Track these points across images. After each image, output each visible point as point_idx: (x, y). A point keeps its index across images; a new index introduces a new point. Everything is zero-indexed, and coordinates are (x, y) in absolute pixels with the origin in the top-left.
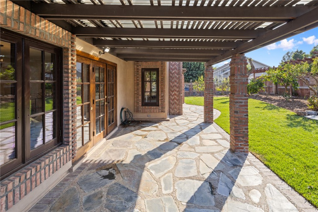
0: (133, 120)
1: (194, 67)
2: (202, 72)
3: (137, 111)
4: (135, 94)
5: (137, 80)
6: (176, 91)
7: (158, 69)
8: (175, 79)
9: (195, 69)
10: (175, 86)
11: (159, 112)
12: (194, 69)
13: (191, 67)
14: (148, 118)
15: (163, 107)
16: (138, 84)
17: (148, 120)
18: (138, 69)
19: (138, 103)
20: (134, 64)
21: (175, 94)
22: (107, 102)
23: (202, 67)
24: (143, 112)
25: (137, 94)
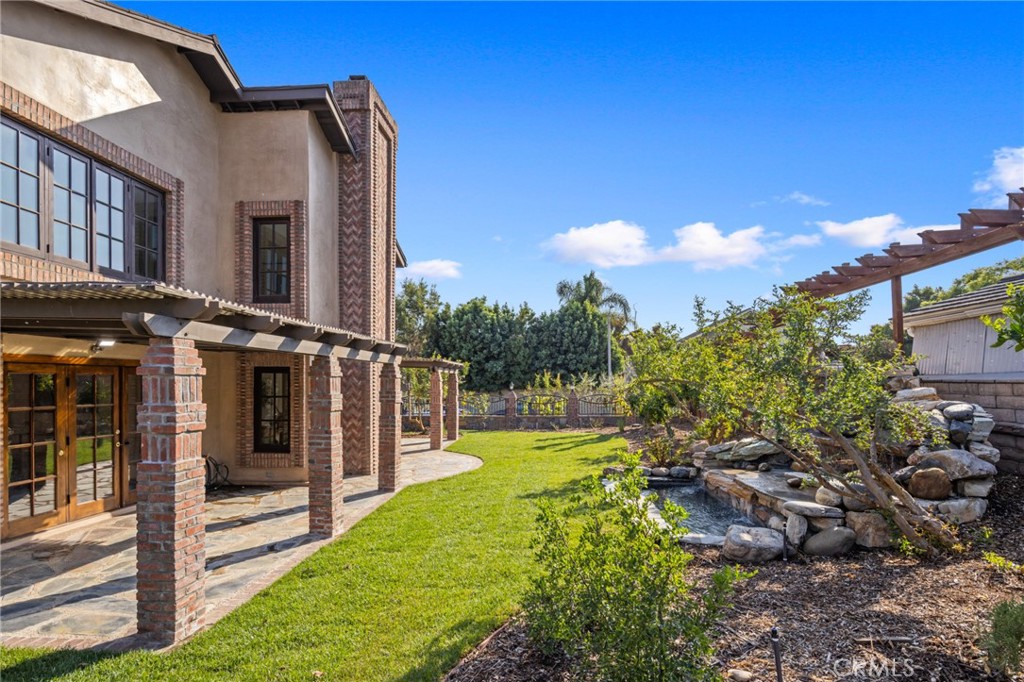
0: (226, 483)
1: (572, 342)
2: (595, 357)
3: (242, 463)
4: (238, 424)
5: (243, 394)
6: (355, 418)
7: (289, 368)
8: (353, 389)
9: (575, 347)
10: (354, 405)
11: (290, 466)
12: (572, 349)
13: (562, 342)
14: (267, 479)
15: (299, 456)
16: (243, 403)
17: (266, 484)
18: (243, 369)
19: (243, 446)
20: (237, 358)
21: (353, 425)
22: (121, 441)
23: (595, 341)
24: (254, 466)
25: (242, 425)
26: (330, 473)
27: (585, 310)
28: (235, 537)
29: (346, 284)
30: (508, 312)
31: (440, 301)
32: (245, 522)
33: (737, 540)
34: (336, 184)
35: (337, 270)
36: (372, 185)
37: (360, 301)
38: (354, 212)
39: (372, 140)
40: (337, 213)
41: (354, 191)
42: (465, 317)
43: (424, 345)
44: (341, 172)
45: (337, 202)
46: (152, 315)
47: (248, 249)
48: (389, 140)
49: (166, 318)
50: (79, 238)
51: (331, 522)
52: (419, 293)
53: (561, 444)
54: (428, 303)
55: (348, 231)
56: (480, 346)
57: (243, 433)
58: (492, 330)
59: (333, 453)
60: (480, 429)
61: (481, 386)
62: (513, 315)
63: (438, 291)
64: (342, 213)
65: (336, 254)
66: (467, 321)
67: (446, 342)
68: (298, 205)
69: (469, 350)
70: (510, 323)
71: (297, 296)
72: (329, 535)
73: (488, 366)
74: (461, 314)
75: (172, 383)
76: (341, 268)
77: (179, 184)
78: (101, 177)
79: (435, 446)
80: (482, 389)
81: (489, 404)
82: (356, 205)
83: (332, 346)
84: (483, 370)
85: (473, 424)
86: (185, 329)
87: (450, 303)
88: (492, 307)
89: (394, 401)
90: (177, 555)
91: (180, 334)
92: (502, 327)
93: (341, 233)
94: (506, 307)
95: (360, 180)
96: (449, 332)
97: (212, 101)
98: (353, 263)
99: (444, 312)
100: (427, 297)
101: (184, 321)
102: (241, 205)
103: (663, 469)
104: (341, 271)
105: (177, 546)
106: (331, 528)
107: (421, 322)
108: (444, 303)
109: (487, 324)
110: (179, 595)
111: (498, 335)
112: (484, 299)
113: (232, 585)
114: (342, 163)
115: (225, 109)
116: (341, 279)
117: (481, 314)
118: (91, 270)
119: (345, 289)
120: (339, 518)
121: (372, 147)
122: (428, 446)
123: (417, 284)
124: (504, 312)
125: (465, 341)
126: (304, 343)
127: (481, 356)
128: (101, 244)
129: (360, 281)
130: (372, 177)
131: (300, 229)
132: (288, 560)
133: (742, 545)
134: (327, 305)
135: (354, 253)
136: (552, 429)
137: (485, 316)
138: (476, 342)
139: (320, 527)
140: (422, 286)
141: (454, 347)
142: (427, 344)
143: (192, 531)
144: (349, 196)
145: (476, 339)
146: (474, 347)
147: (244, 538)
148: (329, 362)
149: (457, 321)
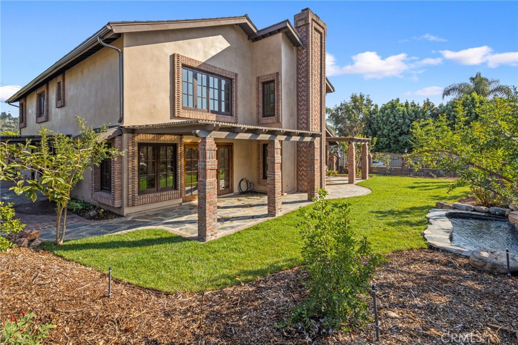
0: (253, 191)
3: (259, 183)
4: (257, 167)
5: (259, 155)
16: (259, 159)
18: (259, 145)
19: (259, 176)
24: (263, 185)
25: (259, 167)
26: (275, 190)
27: (473, 99)
28: (244, 211)
29: (299, 105)
30: (415, 106)
31: (372, 104)
32: (251, 206)
33: (477, 255)
34: (295, 61)
35: (295, 100)
36: (311, 58)
37: (305, 112)
38: (303, 72)
39: (310, 37)
40: (296, 74)
41: (303, 62)
42: (386, 111)
43: (363, 128)
44: (298, 54)
45: (296, 68)
46: (199, 131)
47: (261, 95)
48: (321, 33)
49: (204, 131)
50: (205, 101)
51: (275, 210)
52: (360, 101)
53: (428, 186)
54: (365, 105)
55: (300, 81)
56: (396, 127)
57: (259, 171)
58: (404, 117)
59: (276, 181)
60: (385, 174)
61: (397, 150)
62: (418, 107)
63: (371, 98)
64: (298, 73)
65: (295, 92)
66: (388, 113)
67: (375, 126)
68: (278, 74)
69: (389, 130)
70: (416, 113)
71: (277, 113)
72: (274, 215)
73: (400, 138)
74: (384, 109)
75: (206, 153)
76: (298, 98)
77: (236, 75)
78: (211, 79)
79: (351, 181)
80: (397, 152)
81: (390, 160)
82: (304, 68)
83: (276, 136)
84: (398, 141)
85: (382, 172)
86: (210, 134)
87: (378, 104)
88: (404, 104)
89: (314, 159)
90: (207, 211)
91: (209, 136)
92: (410, 115)
93: (298, 82)
94: (413, 103)
95: (305, 56)
96: (377, 121)
97: (248, 39)
98: (303, 95)
99: (374, 110)
100: (365, 102)
101: (210, 132)
102: (258, 78)
103: (484, 208)
104: (298, 100)
105: (207, 208)
106: (275, 213)
107: (361, 116)
108: (375, 105)
109: (400, 115)
110: (207, 225)
111: (407, 120)
112: (398, 100)
113: (232, 227)
114: (298, 50)
115: (253, 41)
116: (298, 103)
117: (396, 109)
118: (208, 112)
119: (300, 107)
120: (279, 209)
121: (310, 40)
122: (347, 182)
123: (358, 96)
124: (412, 106)
125: (386, 125)
126: (261, 135)
127: (396, 133)
128: (211, 102)
129: (305, 103)
130: (311, 54)
131: (278, 84)
132: (255, 222)
133: (480, 259)
134: (291, 115)
135: (303, 90)
136: (432, 177)
137: (399, 110)
138: (393, 125)
139: (272, 213)
140: (361, 97)
141: (380, 128)
142: (365, 127)
143: (212, 204)
144: (301, 65)
145: (393, 123)
146: (392, 127)
147: (247, 212)
148: (274, 143)
149: (381, 114)
